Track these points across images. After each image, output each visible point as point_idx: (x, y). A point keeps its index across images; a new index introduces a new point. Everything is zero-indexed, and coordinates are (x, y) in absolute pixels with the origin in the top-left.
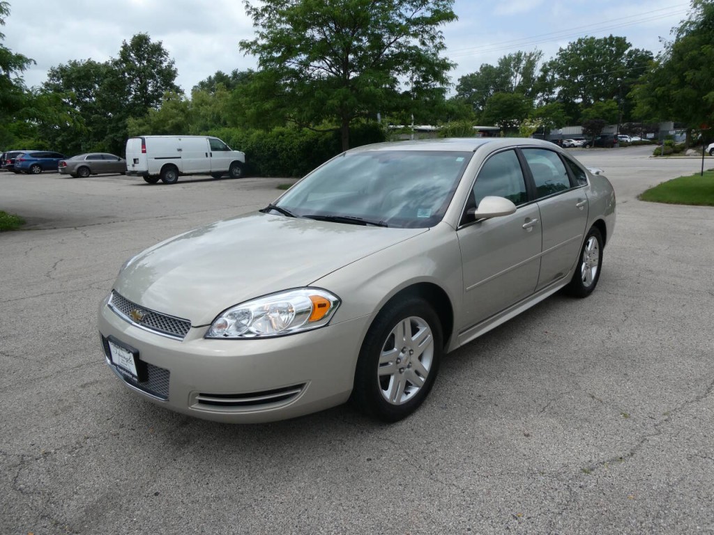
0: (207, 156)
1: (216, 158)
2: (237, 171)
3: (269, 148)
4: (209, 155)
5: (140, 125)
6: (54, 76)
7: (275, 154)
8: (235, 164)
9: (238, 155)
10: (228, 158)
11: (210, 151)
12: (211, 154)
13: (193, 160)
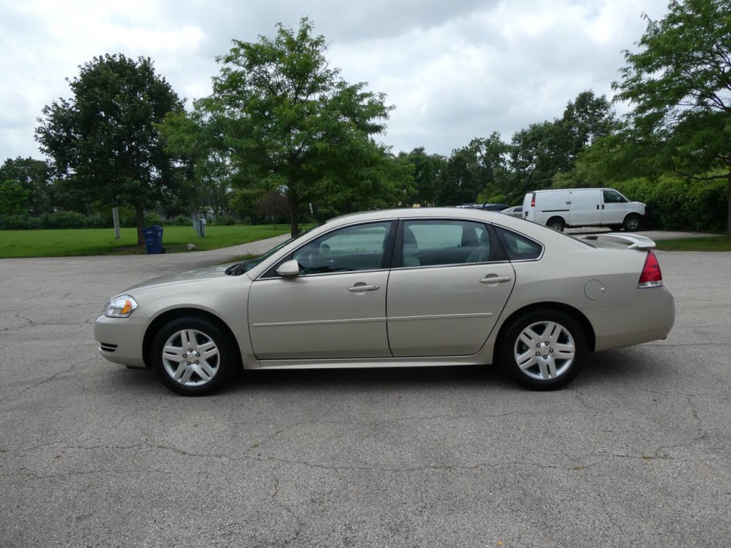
0: (598, 208)
1: (608, 211)
2: (632, 224)
3: (672, 198)
4: (600, 207)
5: (566, 179)
6: (516, 139)
7: (677, 206)
8: (631, 216)
9: (638, 207)
10: (624, 210)
11: (603, 203)
12: (603, 207)
13: (583, 212)
